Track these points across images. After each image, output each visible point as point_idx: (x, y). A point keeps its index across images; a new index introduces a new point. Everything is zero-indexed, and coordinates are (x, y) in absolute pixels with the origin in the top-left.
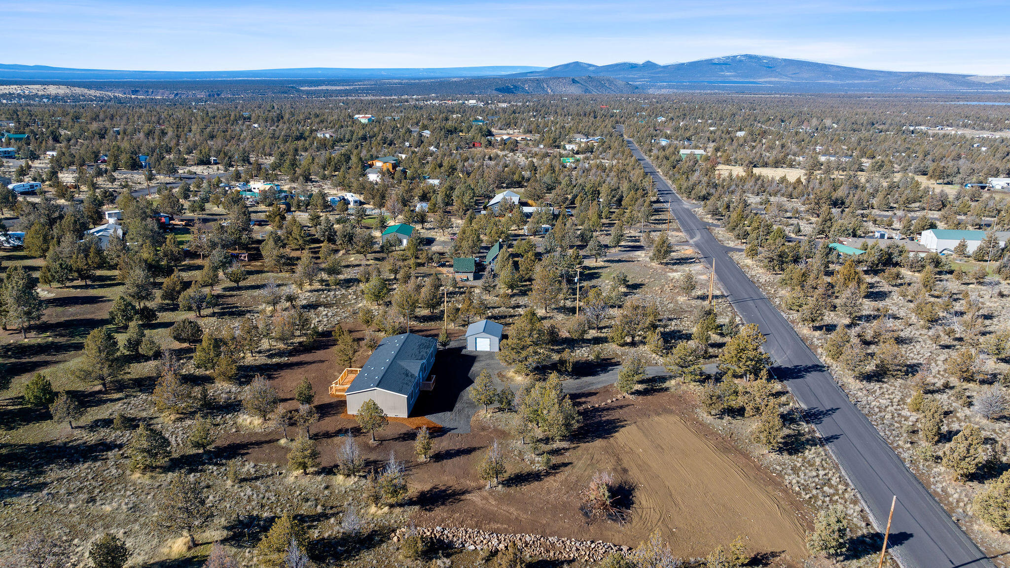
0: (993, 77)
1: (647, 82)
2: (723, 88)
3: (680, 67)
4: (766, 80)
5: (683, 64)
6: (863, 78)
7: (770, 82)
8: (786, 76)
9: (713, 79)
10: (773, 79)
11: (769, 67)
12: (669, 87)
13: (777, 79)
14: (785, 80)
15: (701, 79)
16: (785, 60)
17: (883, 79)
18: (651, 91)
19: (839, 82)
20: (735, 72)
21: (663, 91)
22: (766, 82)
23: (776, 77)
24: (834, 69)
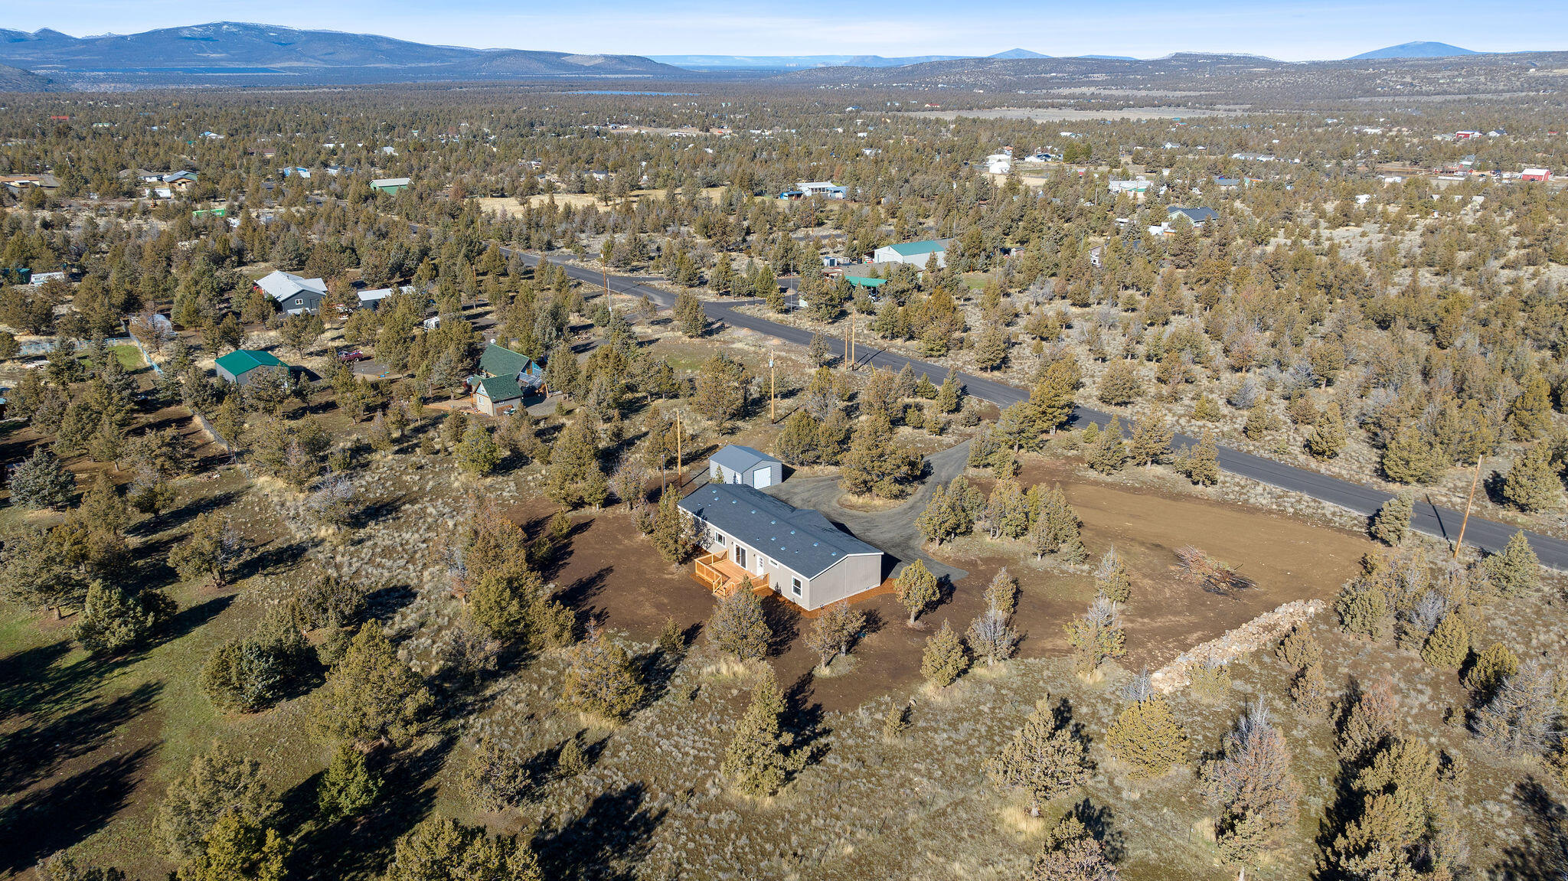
0: (591, 57)
1: (61, 69)
2: (215, 80)
3: (117, 44)
4: (282, 65)
5: (124, 38)
6: (430, 60)
7: (291, 69)
8: (314, 57)
9: (191, 65)
10: (295, 64)
11: (280, 44)
12: (114, 79)
13: (301, 64)
14: (313, 65)
15: (170, 65)
16: (305, 33)
17: (458, 61)
18: (78, 86)
19: (397, 66)
20: (227, 52)
21: (104, 87)
22: (284, 69)
23: (299, 60)
24: (385, 46)
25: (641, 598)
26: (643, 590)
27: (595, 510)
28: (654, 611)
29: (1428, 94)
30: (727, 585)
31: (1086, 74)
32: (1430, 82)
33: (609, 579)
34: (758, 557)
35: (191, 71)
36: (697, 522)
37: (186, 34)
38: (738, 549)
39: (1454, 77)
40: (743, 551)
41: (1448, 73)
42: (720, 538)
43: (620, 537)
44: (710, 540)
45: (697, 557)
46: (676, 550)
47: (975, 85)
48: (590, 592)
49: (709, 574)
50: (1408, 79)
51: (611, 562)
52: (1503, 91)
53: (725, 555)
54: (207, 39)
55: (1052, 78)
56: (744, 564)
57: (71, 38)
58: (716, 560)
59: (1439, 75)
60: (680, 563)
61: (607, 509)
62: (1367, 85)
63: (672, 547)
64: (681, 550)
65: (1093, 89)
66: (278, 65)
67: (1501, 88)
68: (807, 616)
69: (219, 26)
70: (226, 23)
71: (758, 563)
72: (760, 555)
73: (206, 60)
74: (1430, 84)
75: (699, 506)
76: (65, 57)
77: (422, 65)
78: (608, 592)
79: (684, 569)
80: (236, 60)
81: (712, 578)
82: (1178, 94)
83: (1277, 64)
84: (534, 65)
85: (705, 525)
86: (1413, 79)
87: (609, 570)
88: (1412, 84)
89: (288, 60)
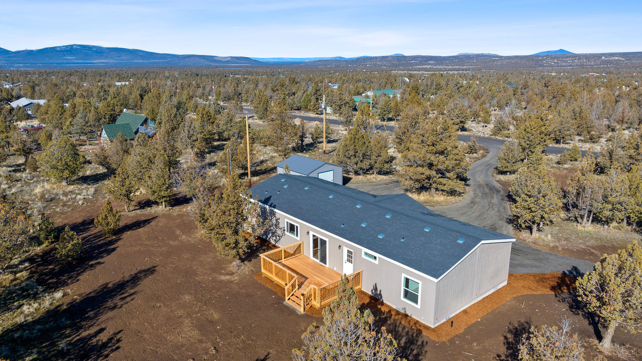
4: (98, 61)
5: (32, 51)
6: (159, 59)
7: (101, 63)
8: (111, 58)
9: (59, 61)
10: (103, 61)
11: (97, 53)
13: (106, 61)
14: (111, 61)
15: (50, 61)
16: (108, 48)
17: (170, 59)
19: (146, 61)
20: (75, 56)
22: (99, 63)
23: (105, 59)
24: (141, 54)
25: (180, 312)
26: (187, 298)
27: (161, 209)
28: (195, 334)
29: (564, 66)
30: (305, 290)
31: (426, 61)
32: (565, 62)
33: (146, 284)
34: (345, 250)
35: (60, 64)
36: (264, 211)
37: (58, 49)
38: (315, 241)
39: (573, 60)
40: (324, 243)
41: (571, 59)
42: (292, 228)
43: (178, 232)
44: (279, 232)
45: (264, 251)
46: (237, 243)
47: (382, 65)
48: (110, 304)
49: (279, 273)
50: (556, 61)
51: (157, 260)
52: (593, 65)
53: (298, 249)
54: (67, 51)
55: (413, 63)
56: (323, 260)
57: (10, 51)
58: (288, 255)
59: (568, 59)
60: (243, 260)
61: (174, 208)
62: (540, 63)
63: (231, 240)
64: (242, 244)
65: (430, 66)
66: (96, 61)
67: (592, 64)
68: (433, 337)
69: (72, 46)
70: (75, 45)
71: (345, 257)
72: (348, 245)
73: (67, 59)
74: (565, 63)
75: (267, 195)
76: (8, 59)
77: (156, 61)
78: (138, 301)
79: (247, 267)
80: (79, 59)
81: (283, 279)
82: (465, 67)
83: (502, 57)
84: (202, 60)
85: (273, 214)
86: (558, 61)
87: (151, 271)
88: (557, 63)
89: (101, 59)
